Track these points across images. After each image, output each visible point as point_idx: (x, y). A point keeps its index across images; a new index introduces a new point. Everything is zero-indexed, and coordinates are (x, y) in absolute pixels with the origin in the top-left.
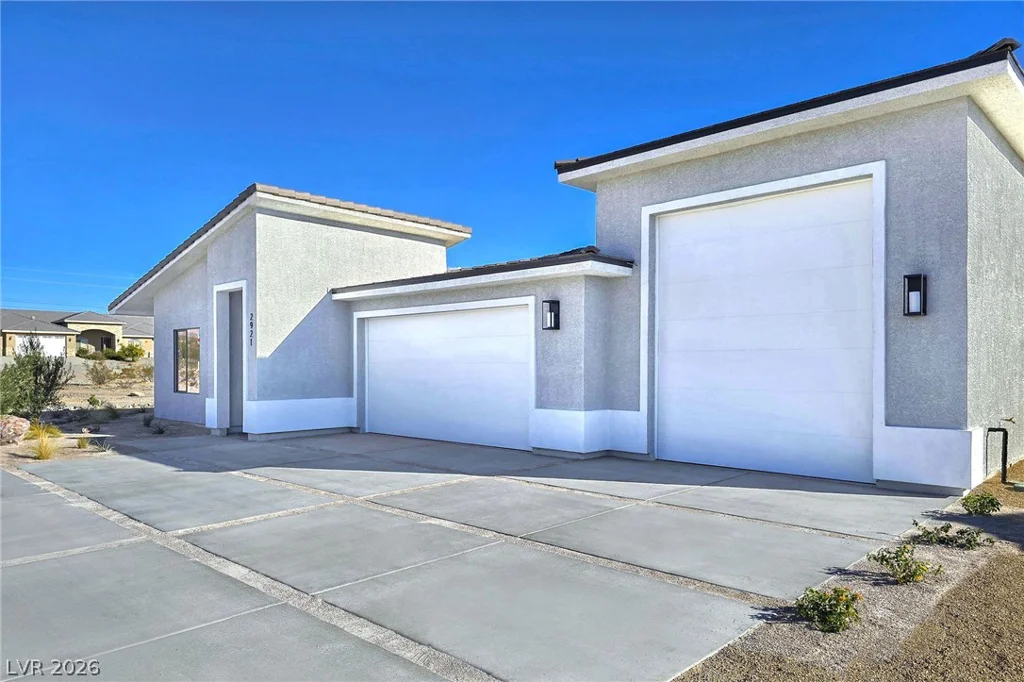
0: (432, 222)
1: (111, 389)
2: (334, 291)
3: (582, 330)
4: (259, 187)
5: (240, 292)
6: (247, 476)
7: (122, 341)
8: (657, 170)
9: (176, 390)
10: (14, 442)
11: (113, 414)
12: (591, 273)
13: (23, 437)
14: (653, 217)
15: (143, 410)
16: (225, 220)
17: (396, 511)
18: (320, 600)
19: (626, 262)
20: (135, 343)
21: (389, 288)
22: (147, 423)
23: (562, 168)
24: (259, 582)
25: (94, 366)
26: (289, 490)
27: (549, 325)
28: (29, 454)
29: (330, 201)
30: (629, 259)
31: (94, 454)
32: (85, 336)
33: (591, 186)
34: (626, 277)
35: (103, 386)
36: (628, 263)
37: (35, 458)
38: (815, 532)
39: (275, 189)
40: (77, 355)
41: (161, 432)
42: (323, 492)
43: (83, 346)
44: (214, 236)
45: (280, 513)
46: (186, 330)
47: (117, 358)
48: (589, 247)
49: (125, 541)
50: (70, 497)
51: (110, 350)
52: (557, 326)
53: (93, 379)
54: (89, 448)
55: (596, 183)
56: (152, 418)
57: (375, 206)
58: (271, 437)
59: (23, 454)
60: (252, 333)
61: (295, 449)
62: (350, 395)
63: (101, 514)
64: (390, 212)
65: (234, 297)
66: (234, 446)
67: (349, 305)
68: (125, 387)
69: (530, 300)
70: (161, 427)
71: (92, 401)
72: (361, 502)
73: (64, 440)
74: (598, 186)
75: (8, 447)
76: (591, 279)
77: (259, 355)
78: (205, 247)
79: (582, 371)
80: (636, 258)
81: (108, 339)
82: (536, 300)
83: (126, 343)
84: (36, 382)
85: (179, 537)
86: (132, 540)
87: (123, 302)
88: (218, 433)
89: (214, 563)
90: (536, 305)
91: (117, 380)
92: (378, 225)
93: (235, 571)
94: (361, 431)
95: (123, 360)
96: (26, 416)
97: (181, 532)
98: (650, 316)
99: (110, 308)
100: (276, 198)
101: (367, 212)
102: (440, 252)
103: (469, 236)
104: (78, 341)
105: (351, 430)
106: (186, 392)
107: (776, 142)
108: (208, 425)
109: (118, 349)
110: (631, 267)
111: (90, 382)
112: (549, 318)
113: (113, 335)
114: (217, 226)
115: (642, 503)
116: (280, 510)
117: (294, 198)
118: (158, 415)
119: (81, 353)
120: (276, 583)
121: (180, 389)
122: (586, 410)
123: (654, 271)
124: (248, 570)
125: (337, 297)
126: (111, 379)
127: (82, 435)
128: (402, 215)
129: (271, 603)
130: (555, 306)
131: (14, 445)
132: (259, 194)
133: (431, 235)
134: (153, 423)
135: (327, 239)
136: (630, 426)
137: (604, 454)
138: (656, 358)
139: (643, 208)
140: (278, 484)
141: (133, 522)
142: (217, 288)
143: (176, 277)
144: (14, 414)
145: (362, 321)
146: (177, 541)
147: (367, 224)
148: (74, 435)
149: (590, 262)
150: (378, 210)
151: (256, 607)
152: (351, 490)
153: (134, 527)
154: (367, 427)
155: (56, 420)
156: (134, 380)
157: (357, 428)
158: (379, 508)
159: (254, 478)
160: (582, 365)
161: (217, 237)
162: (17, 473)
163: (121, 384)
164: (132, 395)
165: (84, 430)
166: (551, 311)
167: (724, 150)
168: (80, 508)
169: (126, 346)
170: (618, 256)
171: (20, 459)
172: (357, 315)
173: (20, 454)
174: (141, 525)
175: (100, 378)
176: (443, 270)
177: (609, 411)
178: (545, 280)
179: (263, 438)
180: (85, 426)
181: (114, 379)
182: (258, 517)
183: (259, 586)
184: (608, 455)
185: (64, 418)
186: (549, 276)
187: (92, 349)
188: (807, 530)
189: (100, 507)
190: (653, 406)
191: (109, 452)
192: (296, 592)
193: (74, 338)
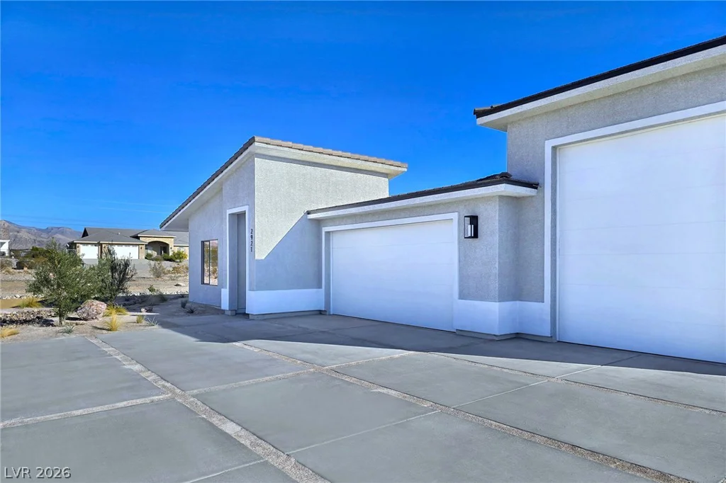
0: (378, 160)
1: (164, 280)
2: (309, 213)
3: (497, 238)
4: (257, 139)
5: (243, 214)
6: (246, 347)
7: (173, 248)
8: (557, 111)
9: (203, 283)
10: (96, 318)
11: (163, 299)
12: (504, 194)
13: (102, 314)
14: (554, 148)
15: (183, 296)
16: (234, 163)
17: (353, 380)
18: (293, 460)
19: (532, 185)
20: (182, 250)
21: (348, 210)
22: (183, 305)
23: (480, 114)
24: (246, 440)
25: (155, 265)
26: (276, 359)
27: (470, 235)
28: (105, 327)
29: (306, 147)
30: (536, 182)
31: (147, 328)
32: (151, 245)
33: (503, 127)
34: (532, 197)
35: (160, 279)
36: (534, 186)
37: (108, 330)
38: (715, 413)
39: (268, 140)
40: (146, 258)
41: (192, 312)
42: (299, 362)
43: (149, 252)
44: (227, 175)
45: (268, 378)
46: (209, 241)
47: (170, 260)
48: (502, 173)
49: (156, 398)
50: (126, 360)
51: (166, 255)
52: (476, 235)
53: (154, 274)
54: (144, 322)
55: (507, 123)
56: (186, 302)
57: (337, 150)
58: (266, 317)
59: (101, 327)
60: (252, 243)
61: (281, 326)
62: (320, 287)
63: (143, 375)
64: (349, 154)
65: (240, 217)
66: (239, 323)
67: (319, 222)
68: (174, 280)
69: (455, 216)
70: (192, 308)
71: (151, 289)
72: (327, 370)
73: (129, 317)
74: (509, 126)
75: (92, 321)
76: (503, 198)
77: (256, 258)
78: (221, 184)
79: (497, 271)
80: (540, 181)
81: (164, 247)
82: (459, 215)
83: (176, 250)
84: (112, 277)
85: (193, 396)
86: (161, 397)
87: (170, 222)
88: (229, 313)
89: (215, 420)
90: (459, 219)
91: (169, 275)
92: (339, 164)
93: (230, 428)
94: (327, 313)
95: (174, 261)
96: (105, 300)
97: (195, 391)
98: (552, 227)
99: (161, 227)
100: (269, 146)
101: (332, 155)
102: (384, 182)
103: (406, 170)
104: (146, 249)
105: (320, 312)
106: (209, 284)
107: (664, 82)
108: (222, 308)
109: (171, 254)
110: (536, 188)
111: (152, 276)
112: (470, 229)
113: (168, 245)
114: (229, 168)
115: (552, 380)
116: (267, 376)
117: (281, 146)
118: (190, 299)
119: (148, 257)
120: (260, 441)
121: (205, 282)
122: (499, 302)
123: (556, 190)
124: (240, 428)
125: (312, 216)
126: (165, 274)
127: (141, 314)
128: (357, 156)
129: (255, 460)
130: (474, 220)
131: (96, 320)
132: (256, 144)
133: (378, 170)
134: (187, 305)
135: (304, 175)
136: (536, 315)
137: (514, 336)
138: (558, 259)
139: (546, 142)
140: (267, 354)
141: (164, 382)
142: (230, 211)
143: (204, 204)
144: (96, 299)
145: (328, 233)
146: (192, 399)
147: (332, 163)
148: (136, 313)
149: (504, 185)
150: (340, 153)
151: (244, 463)
152: (320, 361)
153: (164, 386)
154: (331, 310)
155: (126, 303)
156: (179, 274)
157: (325, 311)
158: (340, 377)
159: (251, 349)
160: (497, 265)
161: (229, 176)
162: (94, 341)
163: (171, 277)
164: (177, 285)
165: (143, 310)
166: (471, 224)
167: (617, 91)
168: (130, 369)
169: (176, 252)
170: (526, 180)
171: (99, 331)
172: (325, 229)
173: (99, 326)
174: (168, 385)
175: (158, 274)
176: (386, 195)
177: (518, 302)
178: (467, 200)
179: (261, 317)
180: (144, 307)
181: (167, 274)
182: (251, 381)
183: (247, 443)
184: (518, 337)
185: (132, 301)
186: (469, 196)
187: (155, 254)
188: (707, 412)
189: (143, 369)
190: (555, 297)
191: (156, 326)
192: (275, 450)
193: (144, 247)
